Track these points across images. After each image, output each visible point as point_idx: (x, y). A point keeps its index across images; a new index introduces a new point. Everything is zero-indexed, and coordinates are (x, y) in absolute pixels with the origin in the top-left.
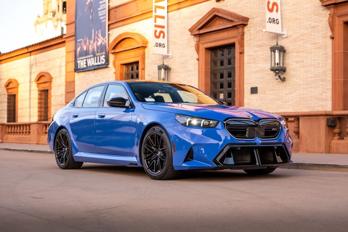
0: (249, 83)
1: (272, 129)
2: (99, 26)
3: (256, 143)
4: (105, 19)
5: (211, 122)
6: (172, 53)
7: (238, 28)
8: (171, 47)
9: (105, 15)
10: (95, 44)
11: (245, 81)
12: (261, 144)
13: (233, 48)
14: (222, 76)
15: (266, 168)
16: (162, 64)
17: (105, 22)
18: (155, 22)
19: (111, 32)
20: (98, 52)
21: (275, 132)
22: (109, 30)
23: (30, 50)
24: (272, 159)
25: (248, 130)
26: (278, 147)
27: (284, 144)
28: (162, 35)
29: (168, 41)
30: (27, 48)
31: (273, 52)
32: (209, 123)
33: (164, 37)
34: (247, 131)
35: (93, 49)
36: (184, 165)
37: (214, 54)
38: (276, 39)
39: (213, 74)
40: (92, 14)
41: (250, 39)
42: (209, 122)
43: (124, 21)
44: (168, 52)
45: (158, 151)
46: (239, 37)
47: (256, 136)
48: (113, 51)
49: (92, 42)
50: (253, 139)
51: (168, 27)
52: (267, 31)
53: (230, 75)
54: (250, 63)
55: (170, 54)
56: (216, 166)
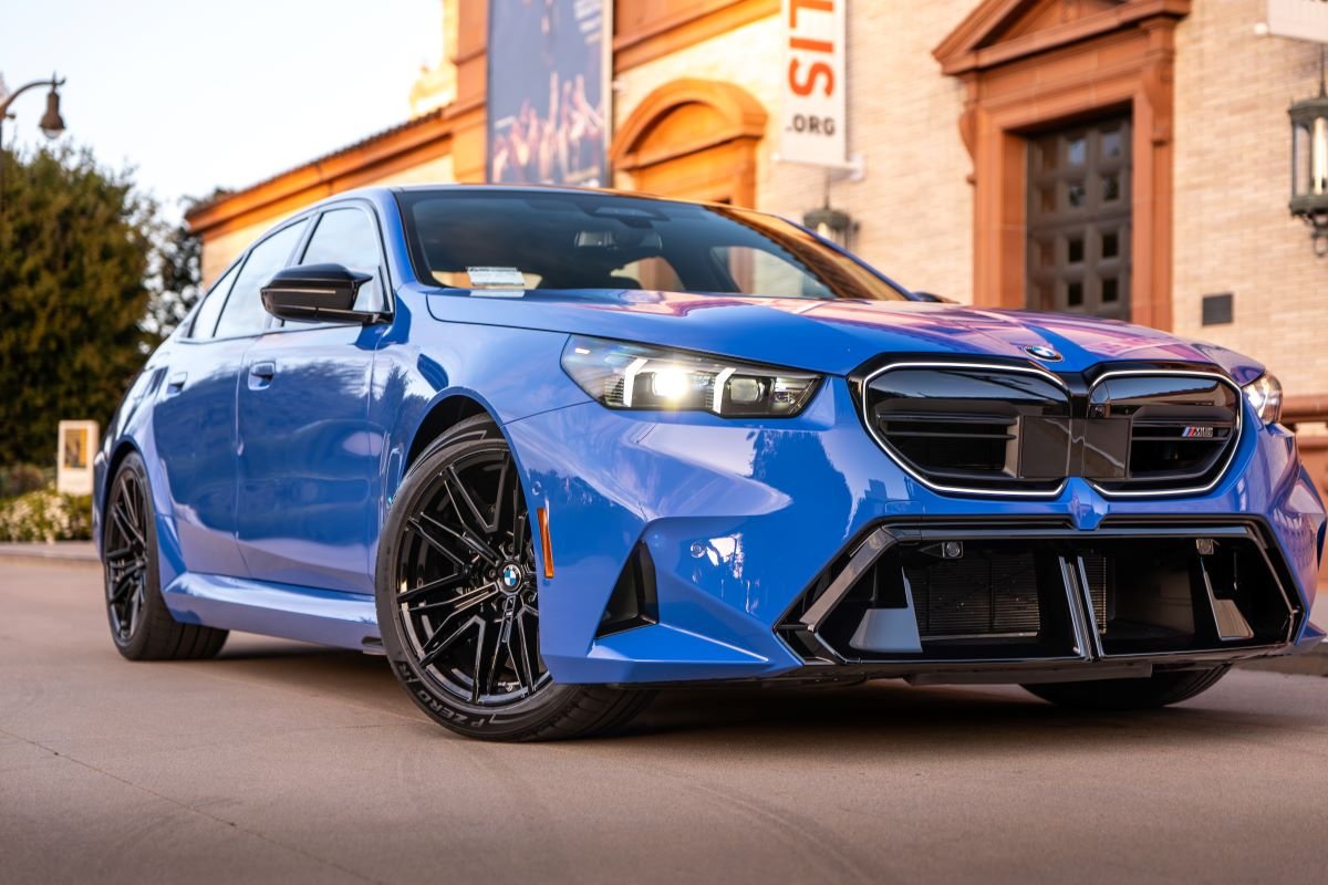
0: (1197, 279)
1: (1183, 429)
2: (577, 58)
3: (1070, 515)
4: (598, 29)
5: (781, 385)
6: (866, 157)
7: (1146, 33)
8: (862, 131)
9: (598, 14)
10: (561, 135)
11: (1178, 270)
12: (1102, 526)
13: (1124, 126)
14: (1076, 252)
15: (1148, 673)
16: (820, 204)
17: (598, 44)
18: (793, 23)
19: (621, 84)
20: (571, 169)
21: (1201, 449)
22: (615, 75)
23: (328, 173)
24: (1183, 618)
25: (1015, 430)
26: (1223, 543)
27: (1262, 526)
28: (821, 80)
29: (849, 106)
30: (316, 165)
31: (1301, 133)
32: (767, 392)
33: (829, 90)
34: (1014, 437)
35: (556, 156)
36: (600, 652)
37: (1045, 158)
38: (1318, 72)
39: (1039, 241)
40: (549, 12)
41: (1201, 79)
42: (767, 381)
43: (674, 31)
44: (848, 155)
45: (503, 564)
46: (1150, 74)
47: (1074, 474)
48: (630, 161)
49: (549, 127)
50: (1054, 489)
51: (848, 47)
52: (1275, 29)
53: (1110, 246)
54: (1199, 186)
55: (856, 164)
56: (797, 661)
